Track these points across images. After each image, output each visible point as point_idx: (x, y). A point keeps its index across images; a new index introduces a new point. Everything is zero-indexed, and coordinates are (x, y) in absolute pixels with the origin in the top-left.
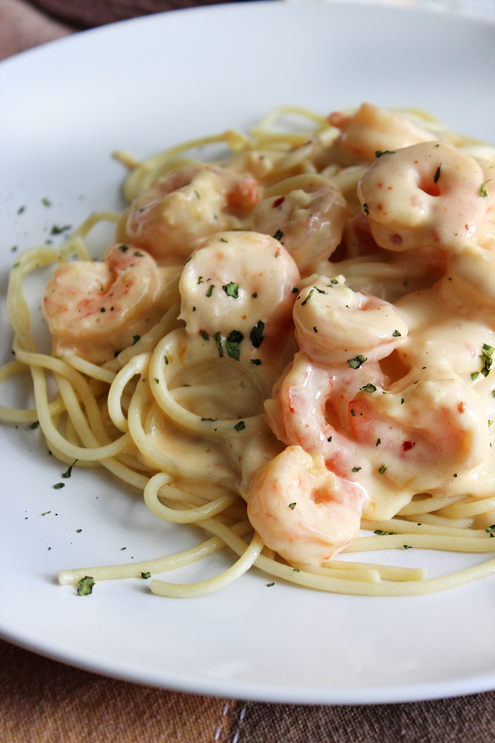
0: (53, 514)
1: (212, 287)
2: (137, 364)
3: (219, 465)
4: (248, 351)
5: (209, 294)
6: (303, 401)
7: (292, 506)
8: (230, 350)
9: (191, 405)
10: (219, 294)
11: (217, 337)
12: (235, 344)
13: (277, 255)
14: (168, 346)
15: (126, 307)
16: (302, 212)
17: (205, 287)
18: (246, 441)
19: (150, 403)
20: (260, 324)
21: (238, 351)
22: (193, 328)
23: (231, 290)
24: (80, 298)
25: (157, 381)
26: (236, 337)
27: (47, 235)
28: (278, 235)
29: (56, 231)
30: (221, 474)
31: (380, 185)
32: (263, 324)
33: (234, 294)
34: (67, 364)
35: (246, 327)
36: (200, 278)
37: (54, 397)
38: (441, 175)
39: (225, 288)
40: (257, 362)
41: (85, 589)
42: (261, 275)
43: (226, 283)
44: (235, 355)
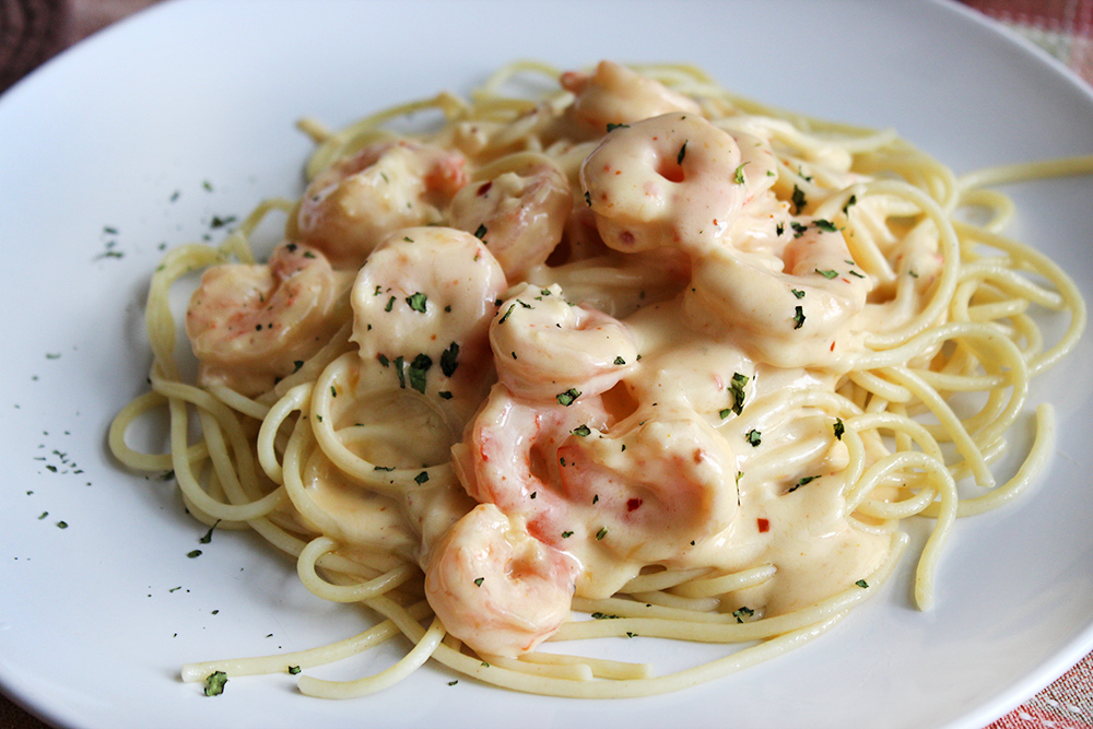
0: (184, 590)
1: (393, 298)
2: (295, 397)
3: (395, 527)
4: (437, 381)
5: (389, 309)
6: (499, 447)
7: (479, 582)
8: (414, 379)
9: (364, 450)
10: (401, 307)
11: (399, 361)
12: (420, 372)
13: (477, 257)
14: (336, 374)
15: (288, 325)
16: (511, 202)
17: (383, 299)
18: (429, 497)
19: (312, 447)
20: (454, 346)
21: (425, 381)
22: (368, 352)
23: (416, 302)
24: (232, 311)
25: (320, 419)
26: (422, 362)
27: (206, 229)
28: (481, 232)
29: (217, 223)
30: (398, 539)
31: (607, 168)
32: (458, 346)
33: (421, 308)
34: (214, 397)
35: (434, 349)
36: (378, 287)
37: (194, 438)
38: (686, 155)
39: (409, 301)
40: (447, 395)
41: (215, 687)
42: (456, 283)
43: (411, 294)
44: (420, 385)
